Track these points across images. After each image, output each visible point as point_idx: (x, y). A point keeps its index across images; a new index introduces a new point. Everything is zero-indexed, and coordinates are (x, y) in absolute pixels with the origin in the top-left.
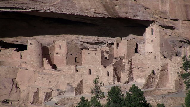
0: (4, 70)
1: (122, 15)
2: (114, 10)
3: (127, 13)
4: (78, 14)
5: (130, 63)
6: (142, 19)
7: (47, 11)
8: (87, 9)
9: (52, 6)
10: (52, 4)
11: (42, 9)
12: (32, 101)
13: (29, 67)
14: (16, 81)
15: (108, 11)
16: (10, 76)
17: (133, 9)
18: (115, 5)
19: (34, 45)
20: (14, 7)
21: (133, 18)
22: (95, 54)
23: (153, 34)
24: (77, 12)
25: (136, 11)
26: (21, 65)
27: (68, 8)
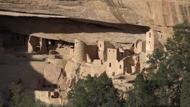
0: (55, 62)
1: (128, 22)
2: (121, 18)
3: (131, 20)
4: (100, 20)
5: (137, 59)
6: (143, 25)
7: (79, 18)
8: (104, 17)
9: (81, 14)
10: (81, 13)
11: (75, 16)
12: (70, 86)
13: (75, 60)
14: (65, 70)
15: (117, 19)
16: (60, 66)
17: (134, 17)
18: (121, 14)
19: (78, 43)
20: (56, 14)
21: (136, 24)
22: (114, 51)
23: (150, 37)
24: (99, 19)
25: (136, 19)
26: (71, 59)
27: (92, 16)
